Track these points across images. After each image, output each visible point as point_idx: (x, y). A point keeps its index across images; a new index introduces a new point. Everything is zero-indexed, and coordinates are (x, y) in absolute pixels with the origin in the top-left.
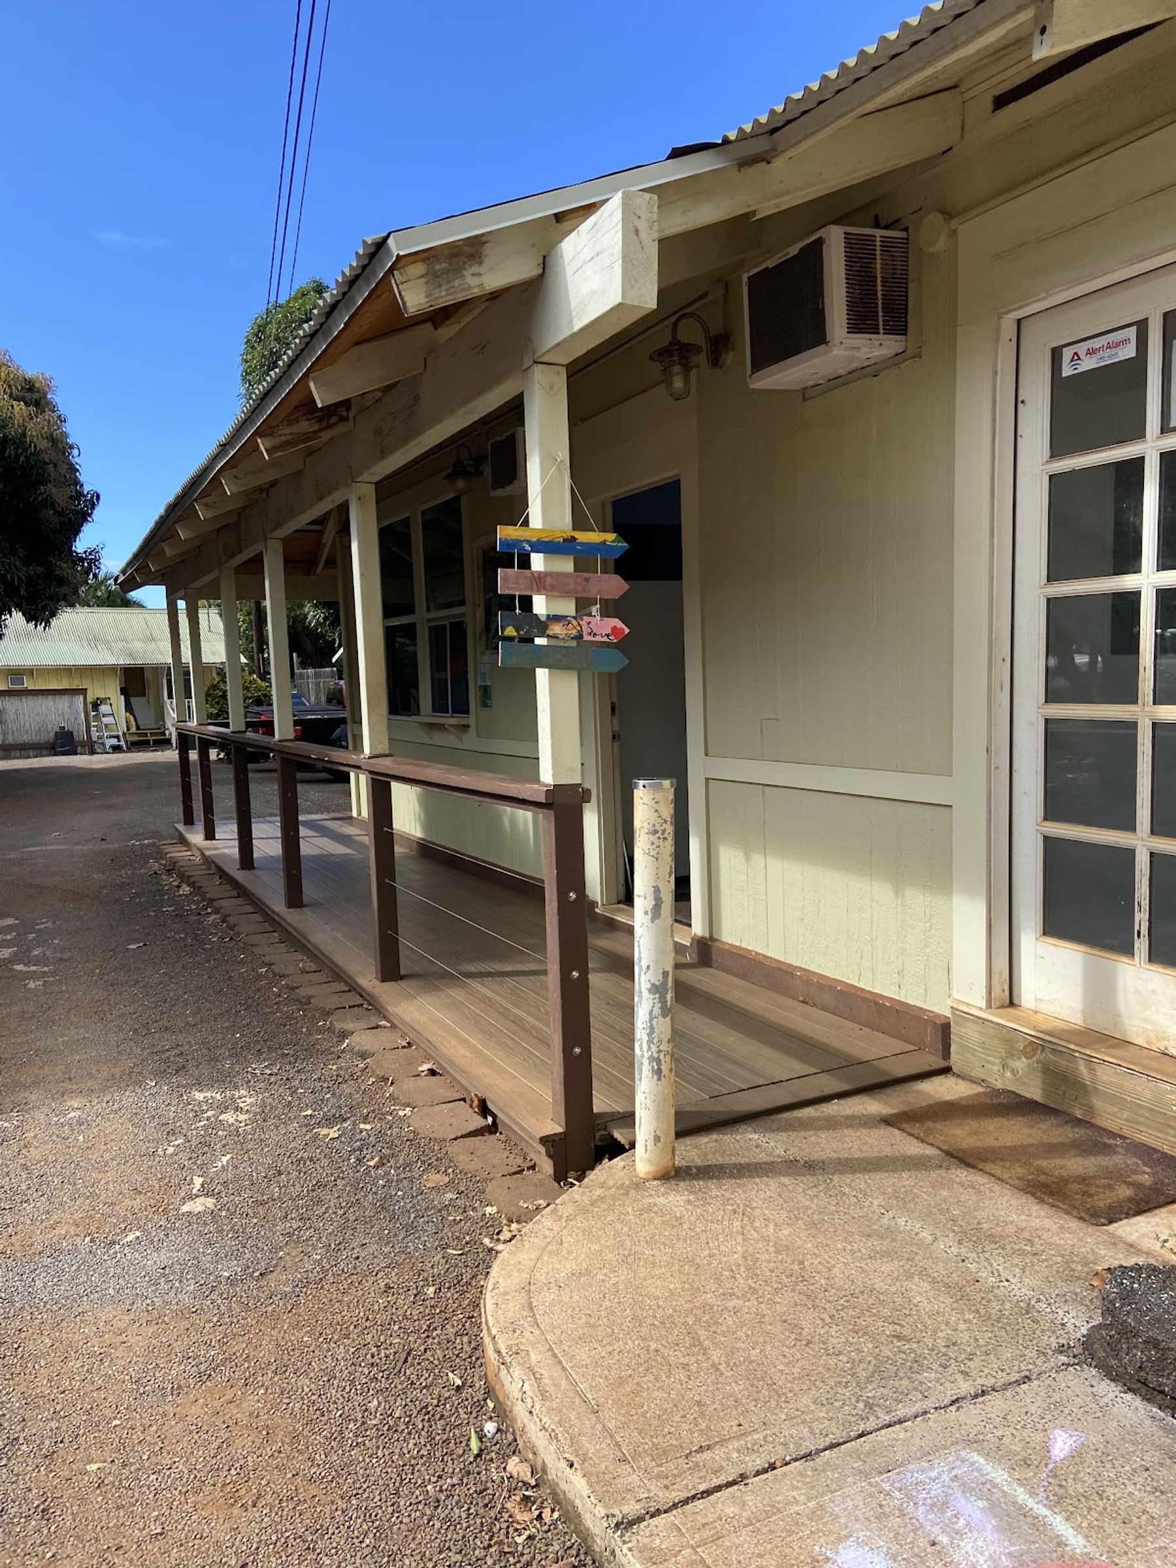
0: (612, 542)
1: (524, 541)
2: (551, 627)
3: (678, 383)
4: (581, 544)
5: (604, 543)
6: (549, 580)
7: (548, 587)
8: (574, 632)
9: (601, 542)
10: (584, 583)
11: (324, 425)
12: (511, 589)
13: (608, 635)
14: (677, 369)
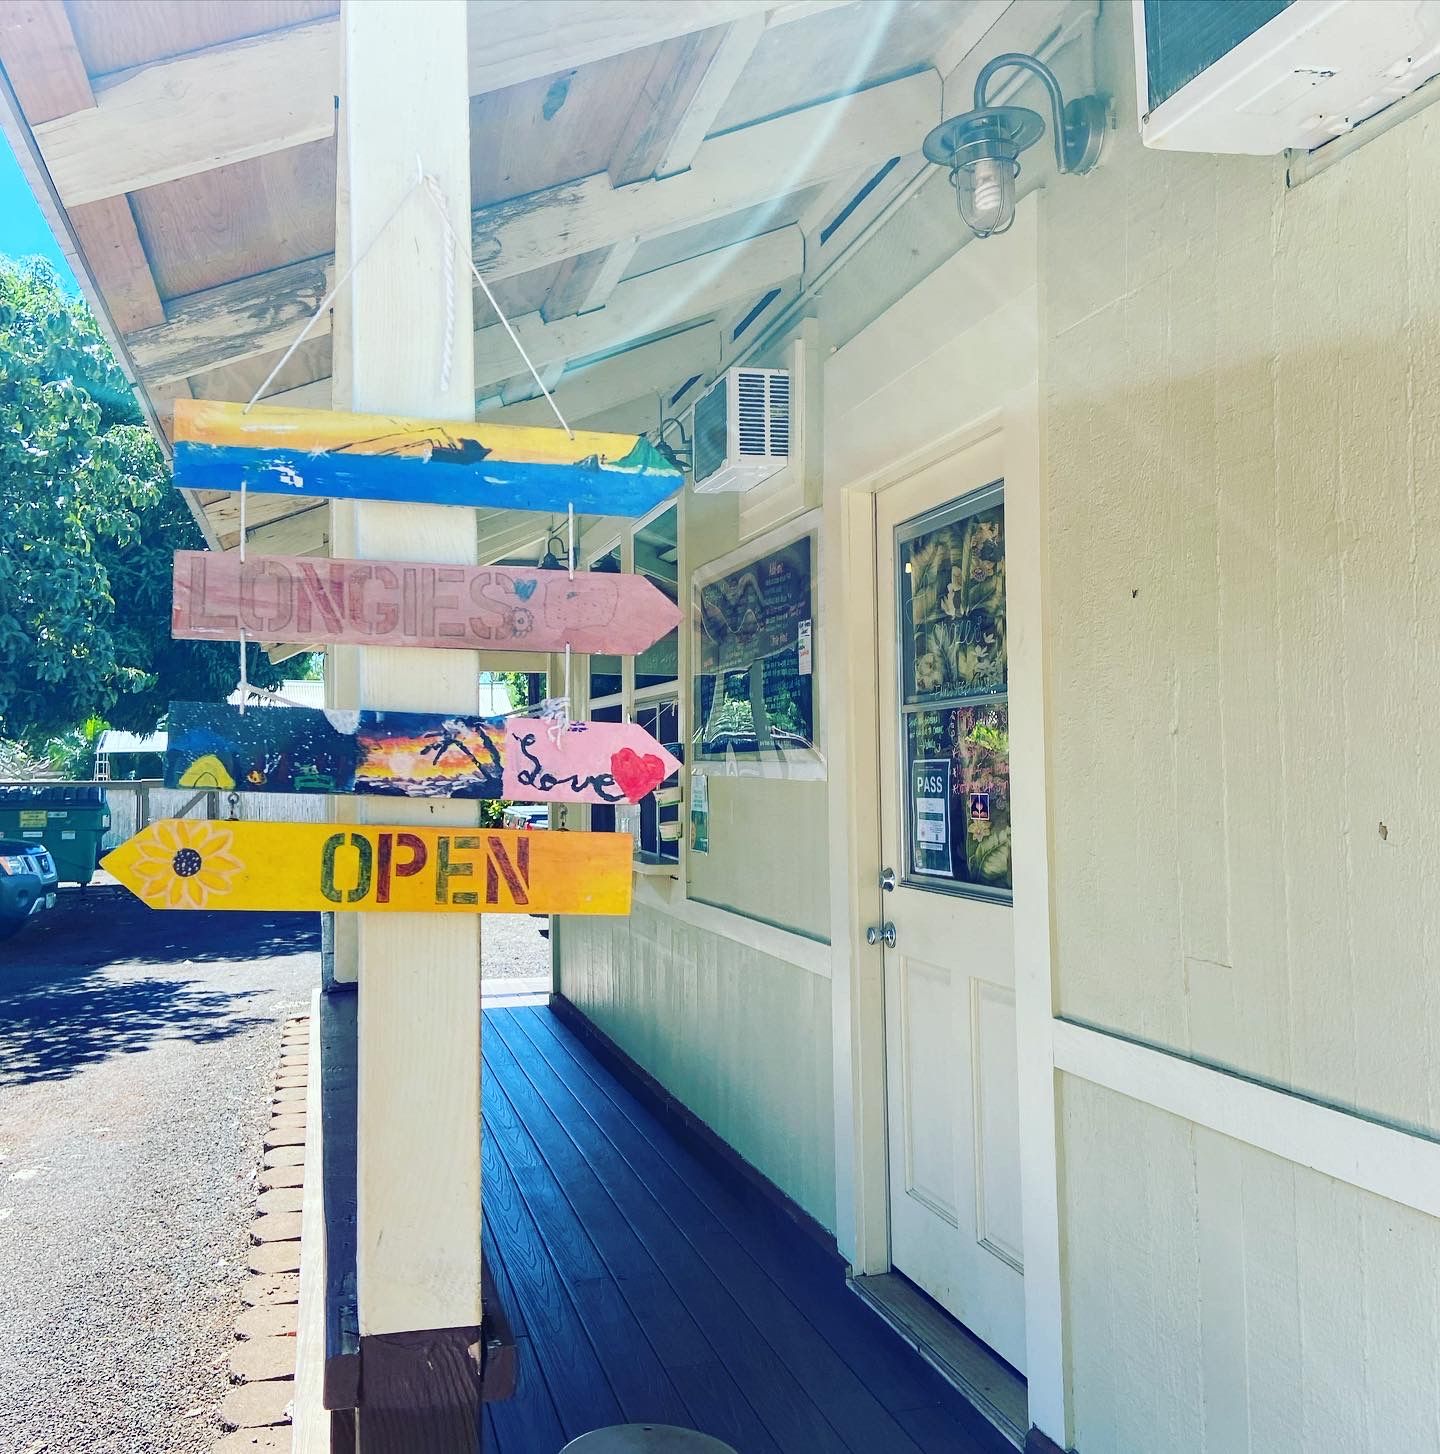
0: (625, 461)
1: (274, 454)
2: (375, 755)
3: (986, 199)
4: (505, 468)
5: (593, 466)
6: (374, 592)
7: (368, 613)
8: (469, 774)
9: (577, 466)
10: (515, 600)
11: (267, 321)
12: (223, 621)
13: (598, 783)
14: (984, 167)
